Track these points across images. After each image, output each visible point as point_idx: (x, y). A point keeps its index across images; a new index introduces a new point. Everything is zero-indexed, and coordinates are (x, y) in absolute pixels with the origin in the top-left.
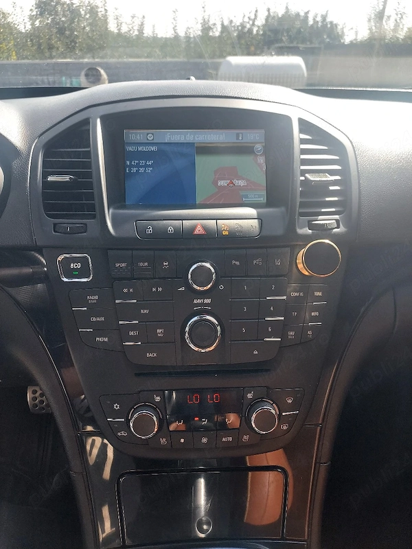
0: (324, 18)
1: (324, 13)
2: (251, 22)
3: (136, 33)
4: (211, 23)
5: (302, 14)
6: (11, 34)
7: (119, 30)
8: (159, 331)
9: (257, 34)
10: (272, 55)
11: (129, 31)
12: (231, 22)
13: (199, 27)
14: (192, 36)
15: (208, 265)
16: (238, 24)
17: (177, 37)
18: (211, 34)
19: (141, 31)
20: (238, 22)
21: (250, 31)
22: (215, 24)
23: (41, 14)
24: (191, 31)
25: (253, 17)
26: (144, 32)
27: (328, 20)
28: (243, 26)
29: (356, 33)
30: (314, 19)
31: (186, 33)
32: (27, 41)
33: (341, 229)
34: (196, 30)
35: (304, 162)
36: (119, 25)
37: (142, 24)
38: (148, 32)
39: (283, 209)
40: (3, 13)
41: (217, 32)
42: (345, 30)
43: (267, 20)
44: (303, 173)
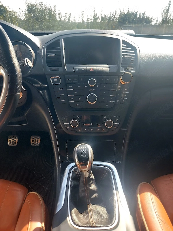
0: (144, 14)
1: (144, 13)
2: (113, 16)
3: (67, 20)
4: (97, 16)
5: (134, 13)
6: (17, 20)
7: (60, 19)
8: (79, 98)
9: (116, 21)
10: (122, 30)
11: (64, 20)
12: (105, 16)
13: (92, 18)
14: (89, 22)
15: (94, 79)
16: (108, 17)
17: (83, 22)
18: (97, 21)
19: (69, 19)
20: (108, 16)
21: (113, 20)
22: (99, 17)
23: (29, 13)
24: (89, 19)
25: (114, 14)
26: (70, 20)
27: (145, 15)
28: (110, 18)
29: (157, 21)
30: (139, 15)
31: (87, 21)
32: (23, 23)
33: (134, 72)
34: (91, 19)
35: (123, 52)
36: (60, 17)
37: (70, 17)
38: (72, 20)
39: (117, 65)
40: (14, 12)
41: (99, 20)
42: (152, 20)
43: (120, 15)
44: (123, 55)
